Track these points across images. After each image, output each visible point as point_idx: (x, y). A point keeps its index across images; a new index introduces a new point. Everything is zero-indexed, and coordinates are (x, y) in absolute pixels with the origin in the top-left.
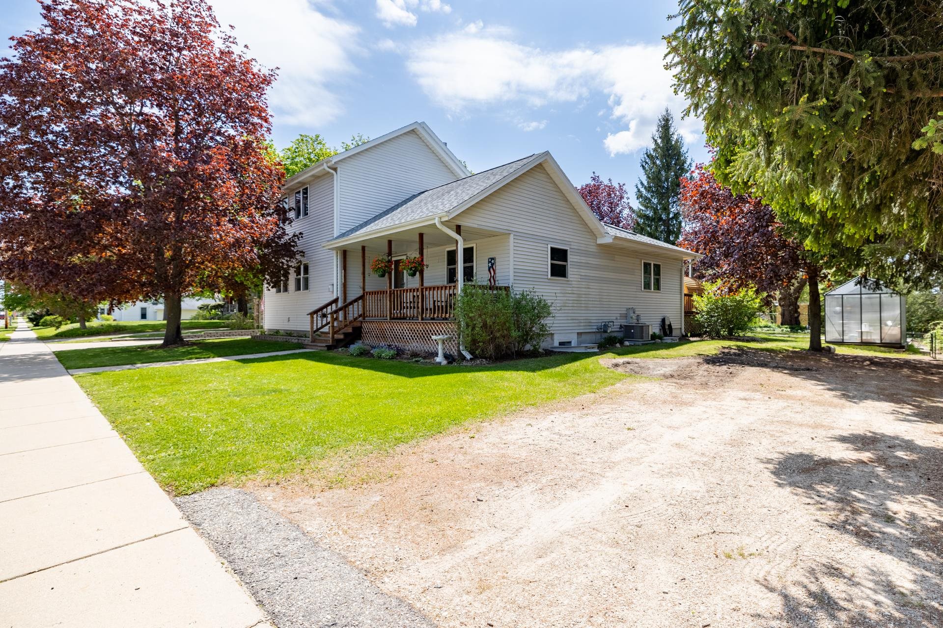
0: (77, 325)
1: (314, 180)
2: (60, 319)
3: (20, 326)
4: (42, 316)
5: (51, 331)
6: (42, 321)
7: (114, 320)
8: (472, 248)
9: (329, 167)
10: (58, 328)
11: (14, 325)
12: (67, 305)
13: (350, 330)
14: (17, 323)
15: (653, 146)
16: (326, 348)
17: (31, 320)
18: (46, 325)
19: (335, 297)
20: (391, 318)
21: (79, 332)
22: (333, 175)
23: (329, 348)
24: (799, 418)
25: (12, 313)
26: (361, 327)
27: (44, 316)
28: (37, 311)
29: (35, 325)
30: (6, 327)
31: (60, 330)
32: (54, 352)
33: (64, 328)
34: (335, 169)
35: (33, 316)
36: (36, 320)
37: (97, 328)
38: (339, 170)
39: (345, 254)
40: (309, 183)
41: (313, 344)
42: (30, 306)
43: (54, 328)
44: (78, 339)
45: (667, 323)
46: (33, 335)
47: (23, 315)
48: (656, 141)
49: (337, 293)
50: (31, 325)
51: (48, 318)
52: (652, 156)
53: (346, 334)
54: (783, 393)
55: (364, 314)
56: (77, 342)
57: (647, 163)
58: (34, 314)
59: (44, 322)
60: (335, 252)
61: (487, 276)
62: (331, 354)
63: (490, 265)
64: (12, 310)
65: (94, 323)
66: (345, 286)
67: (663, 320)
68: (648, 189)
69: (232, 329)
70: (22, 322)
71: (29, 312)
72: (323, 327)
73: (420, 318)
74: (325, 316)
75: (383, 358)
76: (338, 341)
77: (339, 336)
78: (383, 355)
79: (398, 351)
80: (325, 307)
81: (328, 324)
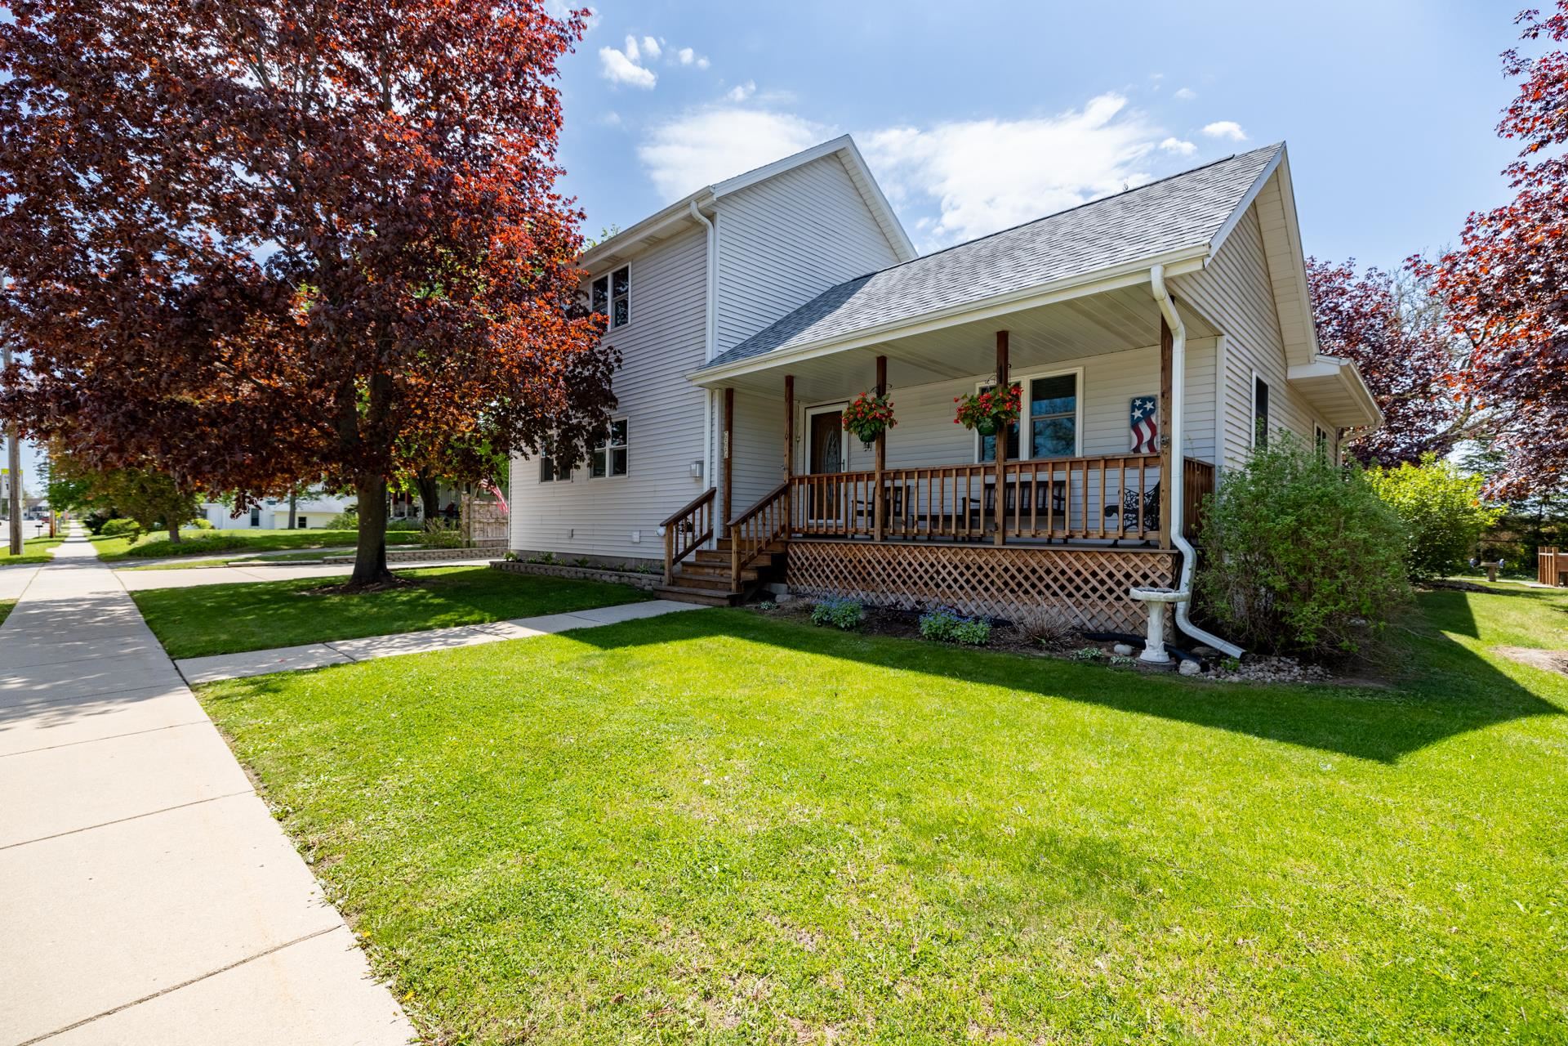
0: (165, 535)
1: (645, 250)
2: (136, 525)
3: (72, 533)
4: (103, 520)
5: (120, 545)
6: (105, 526)
7: (213, 527)
8: (1073, 377)
9: (700, 211)
10: (133, 540)
11: (65, 532)
12: (149, 501)
13: (765, 561)
14: (68, 528)
16: (726, 602)
17: (89, 525)
18: (112, 533)
19: (706, 489)
20: (884, 539)
21: (169, 548)
22: (704, 230)
23: (734, 601)
25: (60, 514)
26: (787, 553)
27: (107, 519)
28: (99, 512)
29: (95, 533)
30: (51, 536)
31: (136, 545)
32: (131, 593)
33: (144, 540)
34: (711, 217)
35: (91, 519)
36: (96, 526)
37: (196, 541)
38: (718, 218)
39: (729, 396)
40: (632, 257)
41: (672, 590)
42: (86, 503)
43: (125, 541)
44: (169, 562)
46: (90, 550)
47: (77, 517)
49: (712, 478)
50: (88, 532)
51: (114, 522)
53: (759, 570)
55: (790, 524)
56: (168, 568)
58: (93, 515)
59: (107, 529)
60: (707, 392)
61: (1125, 440)
62: (731, 611)
63: (1138, 414)
64: (62, 509)
65: (187, 532)
66: (728, 465)
69: (426, 547)
70: (75, 528)
71: (87, 512)
72: (687, 551)
73: (998, 538)
74: (690, 528)
75: (955, 640)
76: (748, 584)
77: (749, 576)
78: (957, 632)
79: (997, 623)
80: (691, 509)
81: (695, 545)
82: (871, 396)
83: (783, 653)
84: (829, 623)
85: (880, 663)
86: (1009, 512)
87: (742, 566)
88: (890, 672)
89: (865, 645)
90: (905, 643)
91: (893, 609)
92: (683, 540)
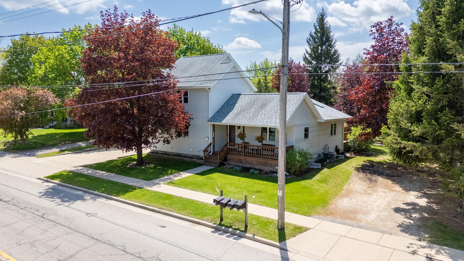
9: (207, 88)
13: (223, 158)
15: (314, 31)
16: (217, 166)
19: (209, 143)
20: (244, 156)
22: (208, 91)
23: (219, 166)
24: (399, 198)
26: (227, 157)
34: (209, 89)
38: (211, 89)
39: (214, 125)
41: (205, 163)
45: (338, 148)
48: (315, 27)
49: (211, 141)
52: (314, 37)
54: (393, 189)
57: (310, 40)
62: (219, 168)
66: (214, 138)
67: (336, 147)
68: (310, 55)
72: (207, 156)
73: (261, 157)
74: (207, 151)
75: (254, 173)
76: (221, 163)
77: (221, 161)
78: (255, 172)
79: (260, 170)
80: (207, 148)
81: (208, 154)
82: (242, 132)
83: (231, 176)
84: (236, 171)
85: (244, 177)
86: (263, 155)
87: (220, 160)
88: (246, 179)
89: (242, 175)
90: (247, 174)
91: (246, 168)
92: (206, 153)
